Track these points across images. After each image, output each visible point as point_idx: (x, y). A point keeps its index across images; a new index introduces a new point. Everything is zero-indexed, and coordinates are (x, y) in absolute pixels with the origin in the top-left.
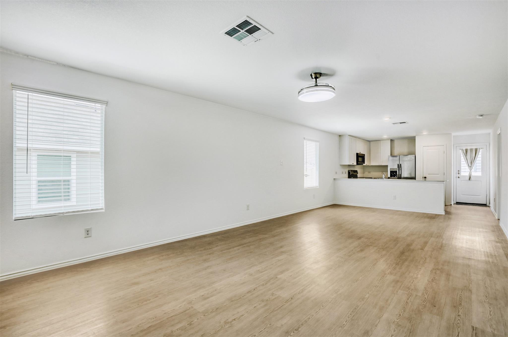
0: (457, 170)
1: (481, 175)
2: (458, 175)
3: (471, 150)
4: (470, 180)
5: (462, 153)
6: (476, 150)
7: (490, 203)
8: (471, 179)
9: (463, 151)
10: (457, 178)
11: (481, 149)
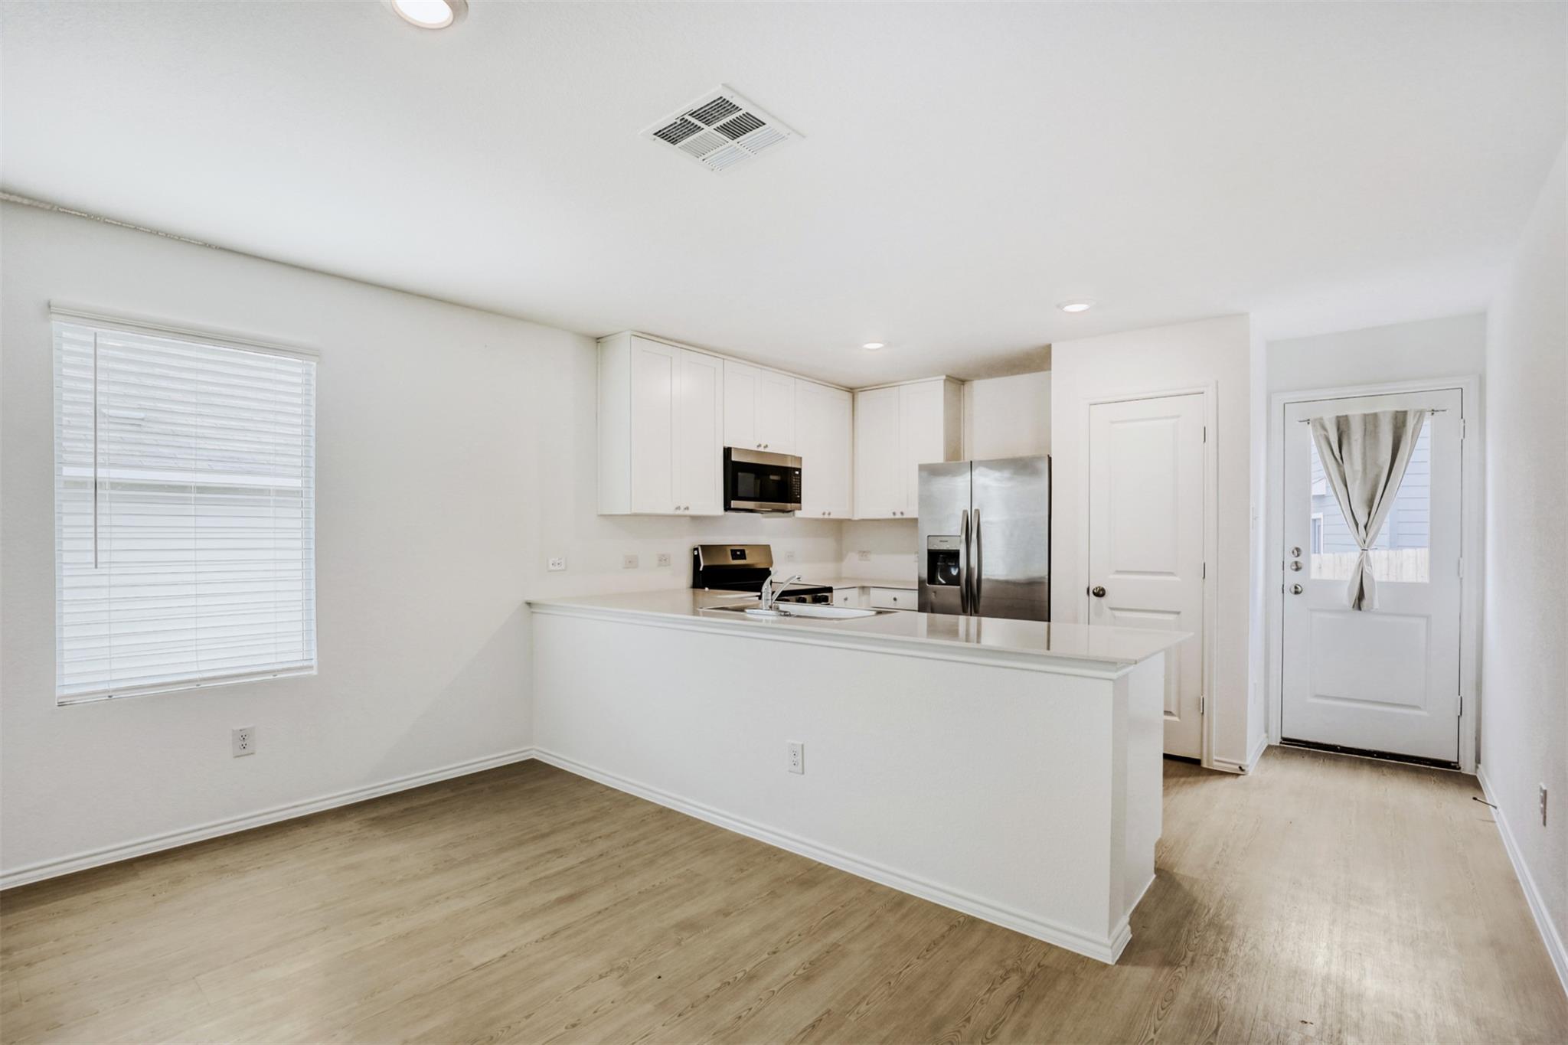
0: (1290, 547)
1: (1427, 580)
2: (1293, 578)
3: (1371, 421)
4: (1360, 608)
5: (1316, 438)
6: (1400, 422)
7: (1478, 761)
8: (1365, 603)
9: (1324, 428)
10: (1290, 596)
11: (1428, 414)
